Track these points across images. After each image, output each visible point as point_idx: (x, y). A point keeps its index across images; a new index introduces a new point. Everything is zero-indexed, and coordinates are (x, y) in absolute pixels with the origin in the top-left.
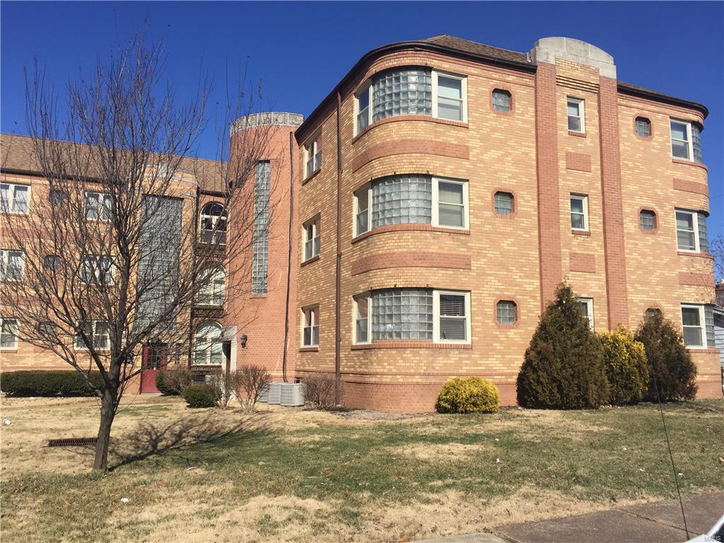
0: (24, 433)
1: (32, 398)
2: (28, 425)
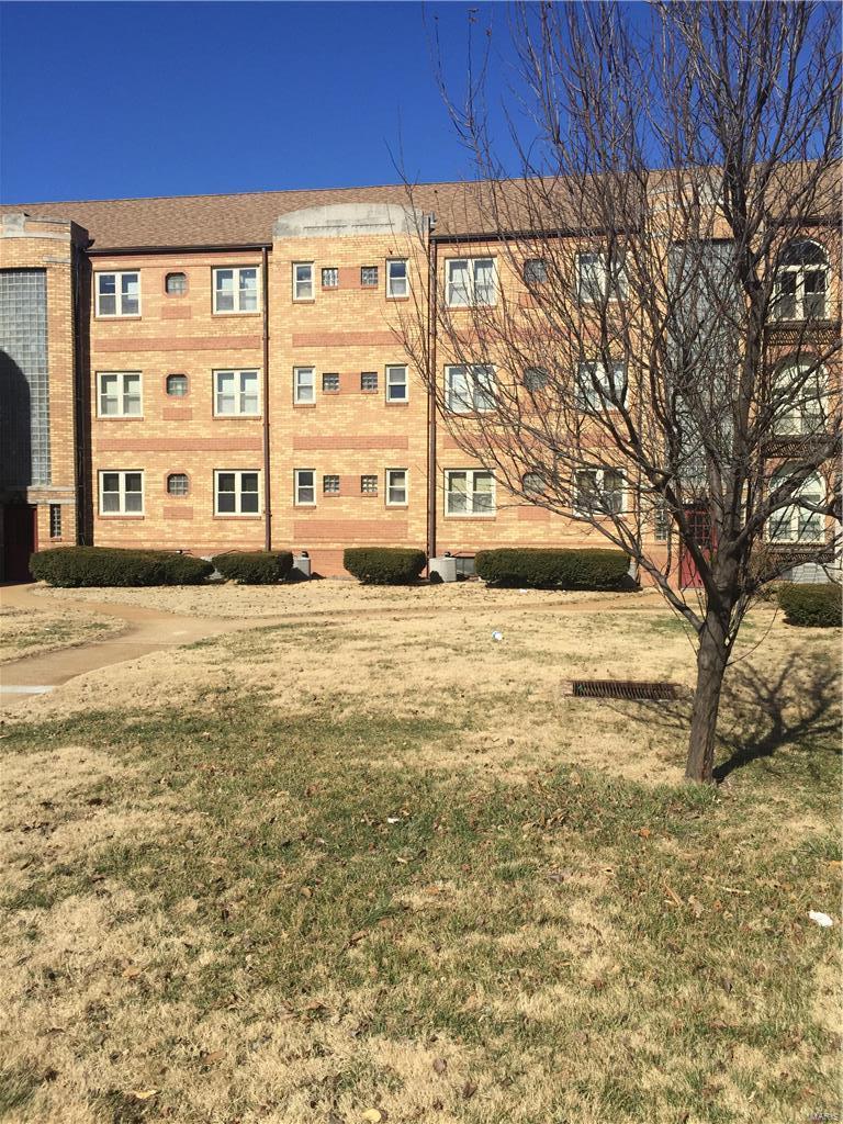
1: (522, 591)
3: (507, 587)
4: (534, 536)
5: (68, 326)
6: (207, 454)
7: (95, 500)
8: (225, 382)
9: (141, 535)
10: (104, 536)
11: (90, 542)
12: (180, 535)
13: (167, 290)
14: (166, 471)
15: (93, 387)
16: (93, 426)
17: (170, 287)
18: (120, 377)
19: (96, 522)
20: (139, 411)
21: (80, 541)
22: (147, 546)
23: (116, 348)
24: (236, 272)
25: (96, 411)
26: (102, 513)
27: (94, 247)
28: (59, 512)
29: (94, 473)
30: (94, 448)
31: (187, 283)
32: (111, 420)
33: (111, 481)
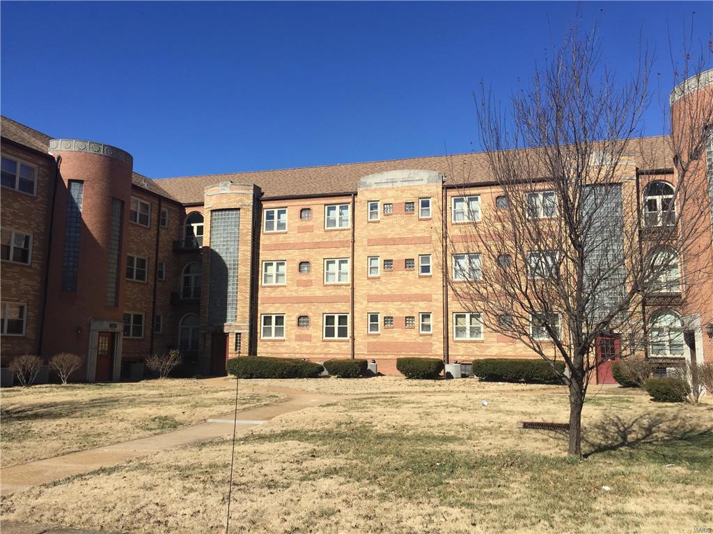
0: (501, 414)
1: (500, 383)
2: (502, 407)
3: (491, 381)
4: (506, 352)
5: (249, 238)
6: (320, 304)
7: (259, 331)
8: (330, 265)
9: (282, 350)
10: (263, 351)
11: (255, 353)
12: (304, 350)
13: (301, 217)
14: (297, 314)
15: (260, 269)
16: (259, 290)
17: (303, 216)
18: (275, 263)
19: (259, 342)
20: (284, 281)
21: (250, 354)
22: (286, 356)
23: (273, 248)
24: (338, 207)
25: (261, 282)
26: (262, 338)
27: (264, 196)
28: (240, 337)
29: (259, 316)
30: (259, 302)
31: (312, 213)
32: (269, 287)
33: (267, 320)
